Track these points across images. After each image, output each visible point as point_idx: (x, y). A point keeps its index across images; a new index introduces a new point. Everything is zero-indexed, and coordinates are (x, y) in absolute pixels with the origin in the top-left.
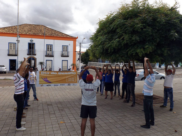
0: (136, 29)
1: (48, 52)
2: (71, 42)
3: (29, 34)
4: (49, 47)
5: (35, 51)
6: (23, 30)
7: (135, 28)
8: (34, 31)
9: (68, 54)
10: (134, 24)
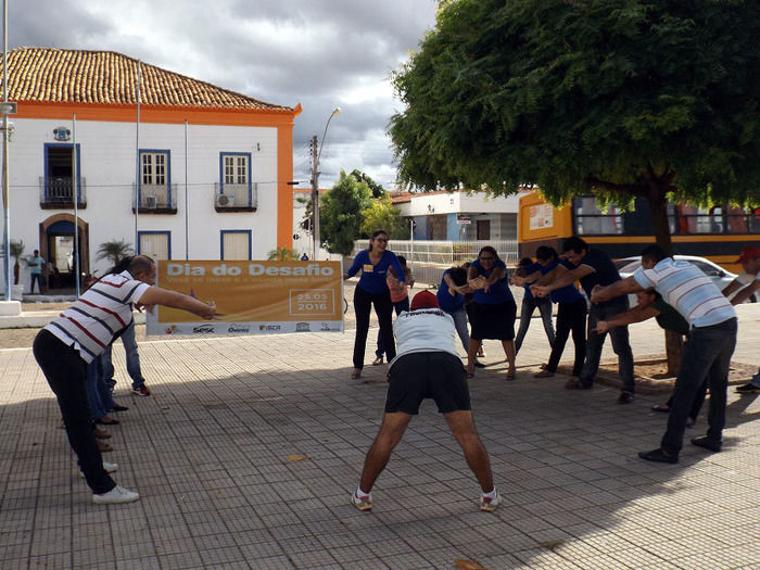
0: (616, 27)
1: (149, 191)
2: (268, 136)
3: (51, 97)
4: (154, 165)
5: (79, 186)
6: (18, 80)
7: (614, 21)
8: (73, 83)
9: (250, 197)
10: (608, 6)
